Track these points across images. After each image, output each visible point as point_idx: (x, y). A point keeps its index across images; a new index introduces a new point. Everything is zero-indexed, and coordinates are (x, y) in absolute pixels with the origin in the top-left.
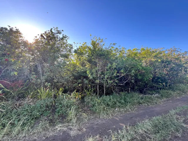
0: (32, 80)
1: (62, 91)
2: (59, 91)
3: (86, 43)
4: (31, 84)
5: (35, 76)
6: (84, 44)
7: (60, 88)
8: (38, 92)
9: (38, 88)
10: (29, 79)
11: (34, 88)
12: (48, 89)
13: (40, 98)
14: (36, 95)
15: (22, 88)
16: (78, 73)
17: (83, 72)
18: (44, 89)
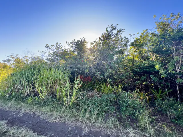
0: (97, 76)
1: (121, 88)
2: (119, 88)
3: (147, 30)
4: (96, 79)
5: (99, 73)
6: (143, 33)
7: (119, 85)
8: (101, 87)
9: (101, 83)
10: (95, 75)
11: (99, 83)
12: (109, 85)
13: (103, 92)
14: (100, 89)
15: (91, 83)
16: (140, 68)
17: (148, 67)
18: (105, 84)
